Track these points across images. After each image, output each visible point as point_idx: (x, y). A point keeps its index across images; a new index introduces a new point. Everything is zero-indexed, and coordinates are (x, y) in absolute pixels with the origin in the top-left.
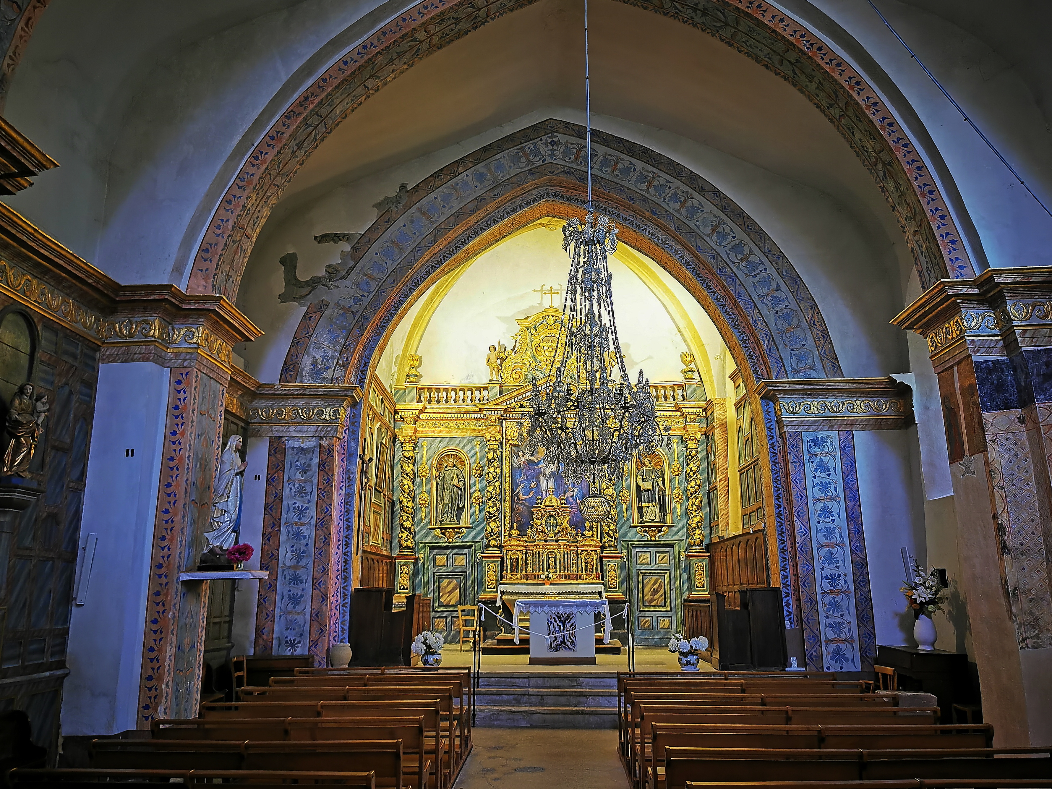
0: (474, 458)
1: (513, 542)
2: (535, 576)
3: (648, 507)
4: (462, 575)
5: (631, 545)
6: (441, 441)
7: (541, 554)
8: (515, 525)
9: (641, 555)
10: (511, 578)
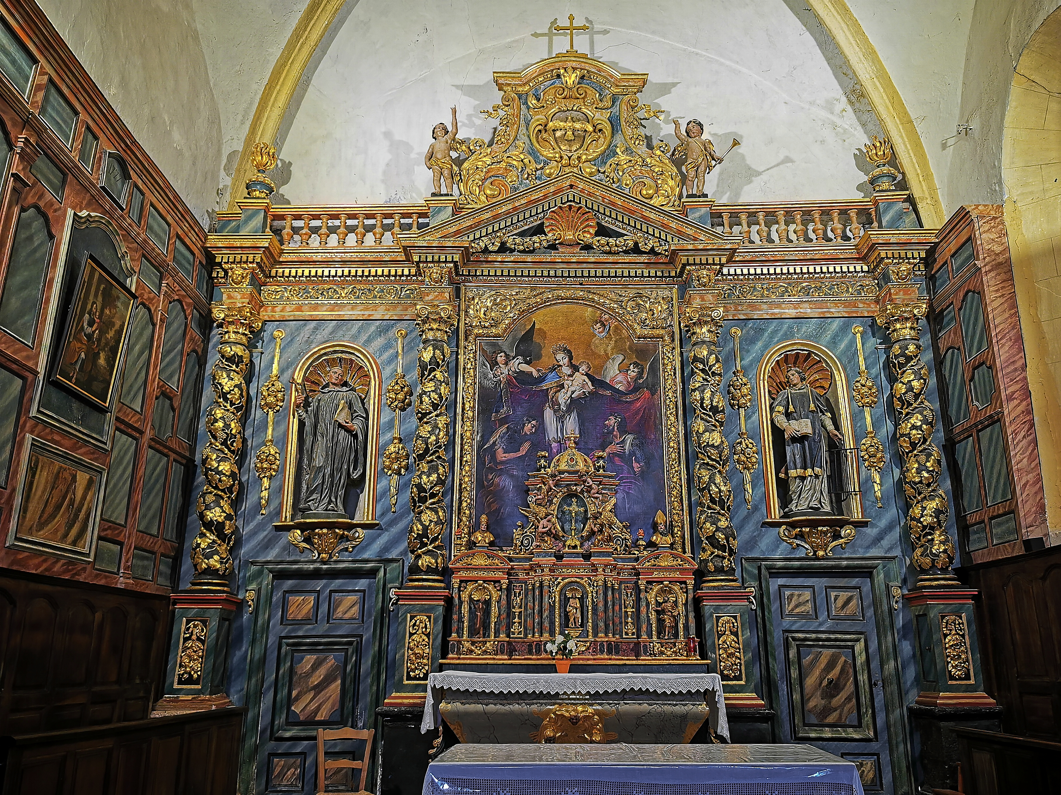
0: (392, 366)
1: (479, 561)
2: (530, 646)
3: (803, 478)
4: (350, 643)
5: (768, 568)
6: (316, 328)
7: (546, 589)
8: (484, 518)
9: (792, 595)
10: (471, 651)
